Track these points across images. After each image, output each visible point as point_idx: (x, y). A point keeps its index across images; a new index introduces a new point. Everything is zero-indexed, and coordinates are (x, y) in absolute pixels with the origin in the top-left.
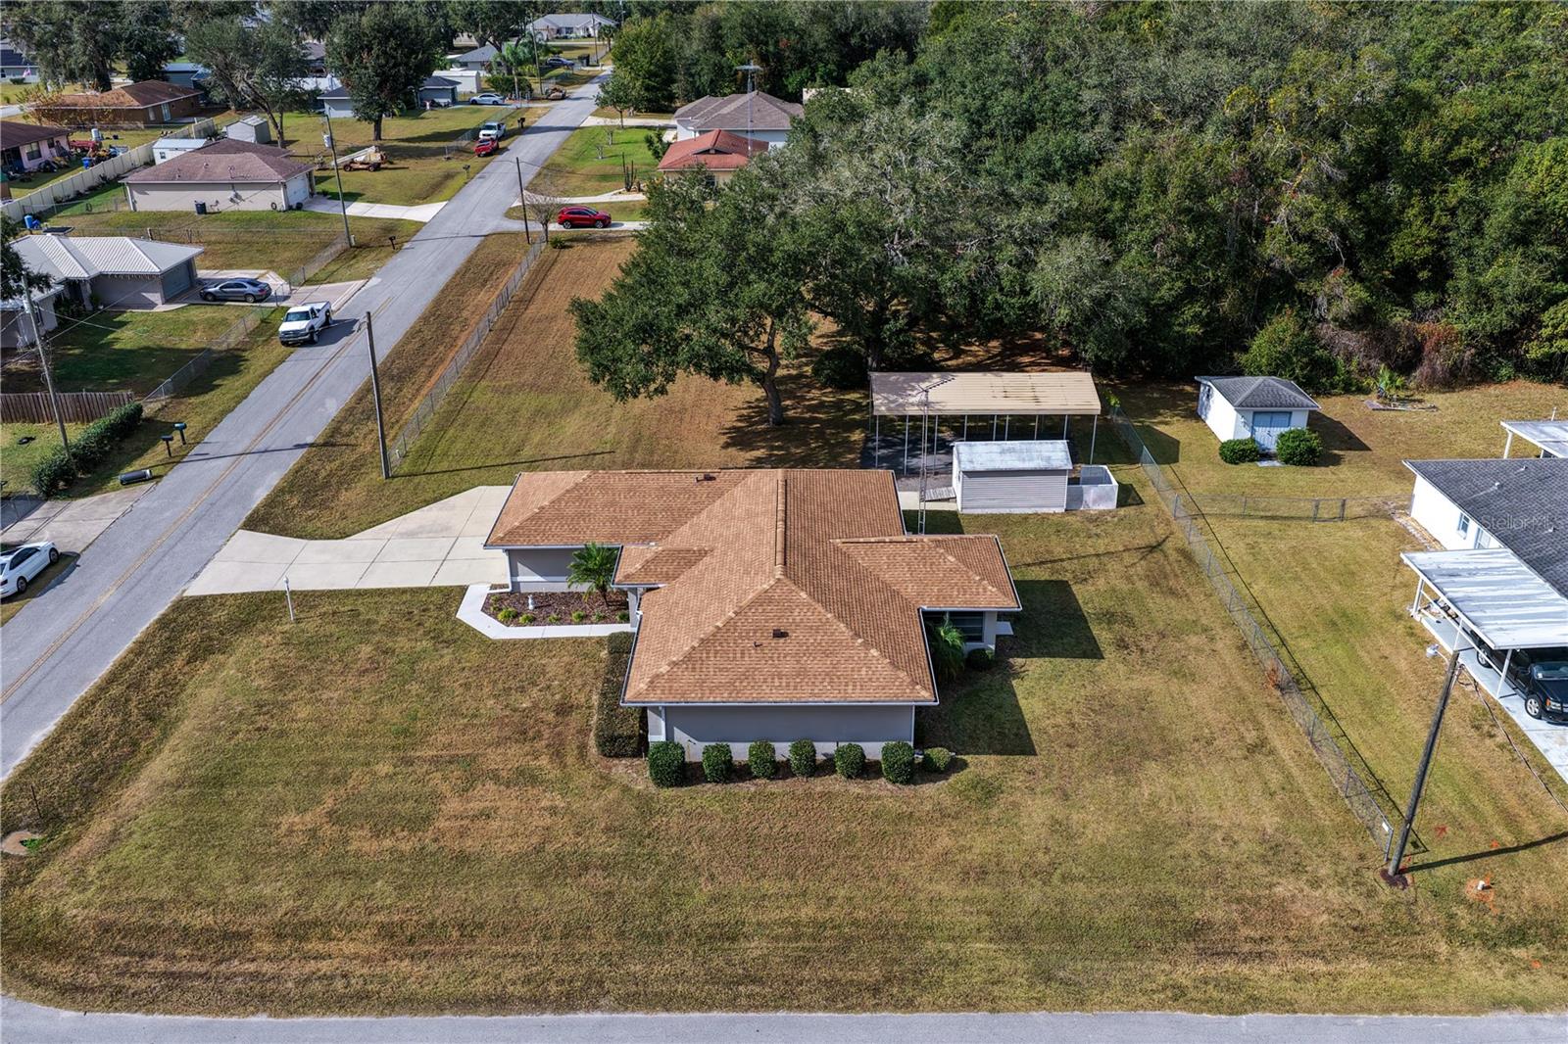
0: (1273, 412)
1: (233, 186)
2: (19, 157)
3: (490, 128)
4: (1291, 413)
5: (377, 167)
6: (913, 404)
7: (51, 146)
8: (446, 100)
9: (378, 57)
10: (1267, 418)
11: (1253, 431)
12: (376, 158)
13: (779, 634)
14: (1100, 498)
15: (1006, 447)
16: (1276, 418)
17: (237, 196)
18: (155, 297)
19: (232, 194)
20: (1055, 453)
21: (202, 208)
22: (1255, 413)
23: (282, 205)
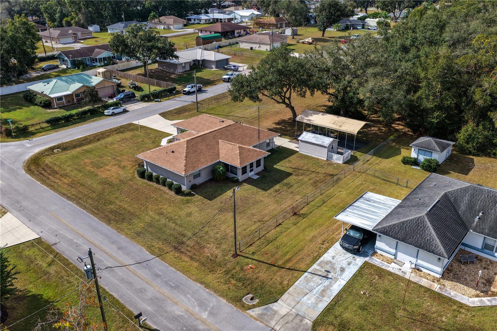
0: (425, 151)
1: (259, 44)
2: (234, 33)
3: (354, 36)
4: (432, 152)
5: (310, 44)
6: (306, 120)
7: (244, 31)
8: (359, 28)
9: (327, 13)
10: (424, 152)
11: (418, 156)
12: (311, 41)
13: (173, 152)
14: (338, 159)
15: (316, 136)
16: (427, 153)
17: (260, 46)
18: (214, 67)
19: (259, 45)
20: (327, 141)
21: (252, 48)
22: (419, 149)
23: (269, 50)
